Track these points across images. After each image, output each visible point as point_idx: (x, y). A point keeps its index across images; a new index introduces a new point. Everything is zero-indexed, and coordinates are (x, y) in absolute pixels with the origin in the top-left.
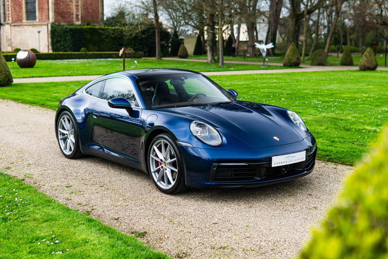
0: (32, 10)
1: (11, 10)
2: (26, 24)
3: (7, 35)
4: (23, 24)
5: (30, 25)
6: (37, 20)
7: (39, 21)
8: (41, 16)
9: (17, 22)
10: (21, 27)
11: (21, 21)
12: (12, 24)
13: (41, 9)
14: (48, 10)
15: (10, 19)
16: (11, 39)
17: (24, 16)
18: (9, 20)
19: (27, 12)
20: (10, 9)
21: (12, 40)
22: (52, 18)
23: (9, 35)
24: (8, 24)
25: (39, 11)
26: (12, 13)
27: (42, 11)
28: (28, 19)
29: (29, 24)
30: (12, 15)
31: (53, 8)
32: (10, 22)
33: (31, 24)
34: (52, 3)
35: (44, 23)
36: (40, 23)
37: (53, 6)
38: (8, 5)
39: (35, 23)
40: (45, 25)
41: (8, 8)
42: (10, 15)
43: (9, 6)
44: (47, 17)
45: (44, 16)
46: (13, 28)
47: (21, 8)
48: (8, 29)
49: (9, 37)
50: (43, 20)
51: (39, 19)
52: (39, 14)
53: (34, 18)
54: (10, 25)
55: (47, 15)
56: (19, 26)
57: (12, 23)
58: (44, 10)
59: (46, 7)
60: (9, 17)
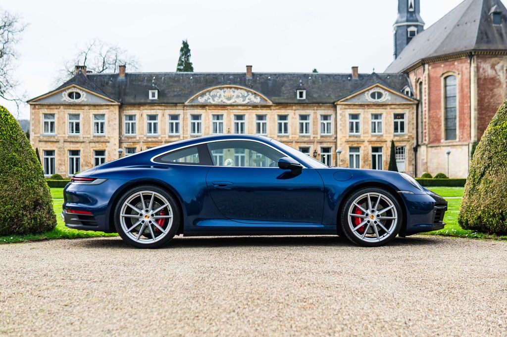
0: (453, 128)
1: (429, 128)
2: (444, 144)
3: (423, 158)
4: (441, 144)
5: (448, 146)
6: (457, 140)
7: (459, 141)
8: (462, 135)
9: (434, 142)
10: (438, 148)
11: (439, 141)
12: (429, 146)
13: (462, 126)
14: (470, 127)
15: (427, 138)
16: (426, 163)
17: (443, 135)
18: (425, 140)
19: (446, 130)
20: (427, 127)
21: (429, 165)
22: (475, 137)
23: (425, 157)
24: (424, 144)
25: (460, 128)
26: (429, 131)
27: (463, 128)
28: (447, 138)
29: (447, 144)
30: (429, 134)
31: (476, 125)
32: (426, 142)
33: (450, 144)
34: (475, 118)
35: (465, 143)
36: (460, 143)
37: (476, 122)
38: (425, 122)
39: (454, 144)
40: (466, 145)
41: (425, 126)
42: (427, 134)
43: (427, 124)
44: (469, 135)
45: (465, 135)
46: (430, 149)
47: (440, 126)
48: (424, 151)
49: (425, 161)
50: (464, 139)
51: (459, 138)
52: (460, 132)
53: (455, 138)
54: (427, 145)
55: (469, 132)
56: (437, 147)
57: (429, 144)
58: (466, 127)
59: (467, 123)
60: (425, 136)
